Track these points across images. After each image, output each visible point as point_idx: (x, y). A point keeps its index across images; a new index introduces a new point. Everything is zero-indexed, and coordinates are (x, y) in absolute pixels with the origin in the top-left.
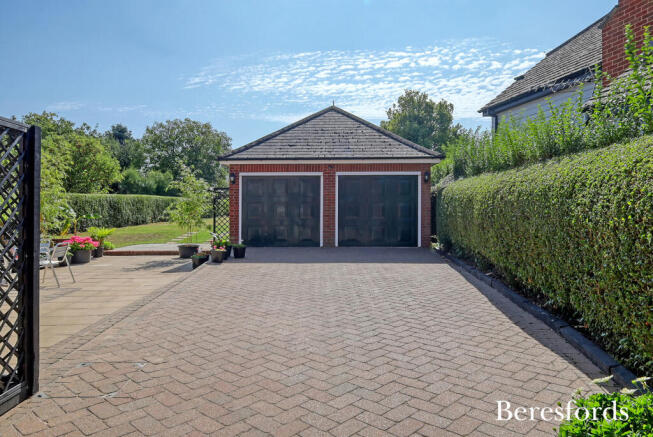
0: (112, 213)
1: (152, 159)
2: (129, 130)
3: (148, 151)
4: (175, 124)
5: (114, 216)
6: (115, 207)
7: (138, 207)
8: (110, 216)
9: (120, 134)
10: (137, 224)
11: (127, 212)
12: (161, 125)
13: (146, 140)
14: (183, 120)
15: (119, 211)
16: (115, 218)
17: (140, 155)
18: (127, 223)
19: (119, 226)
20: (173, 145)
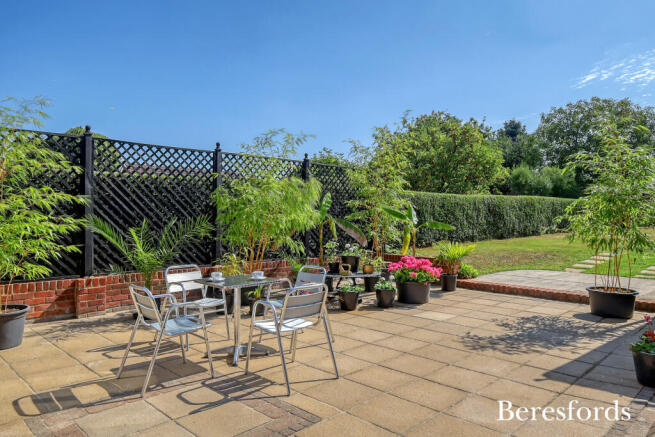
0: (491, 219)
1: (548, 154)
2: (522, 125)
3: (544, 146)
4: (579, 107)
5: (495, 224)
6: (494, 212)
7: (527, 212)
8: (488, 223)
9: (513, 130)
10: (525, 235)
11: (511, 217)
12: (561, 111)
13: (540, 132)
14: (589, 101)
15: (501, 216)
16: (496, 227)
17: (535, 151)
18: (511, 234)
19: (501, 237)
20: (575, 134)
